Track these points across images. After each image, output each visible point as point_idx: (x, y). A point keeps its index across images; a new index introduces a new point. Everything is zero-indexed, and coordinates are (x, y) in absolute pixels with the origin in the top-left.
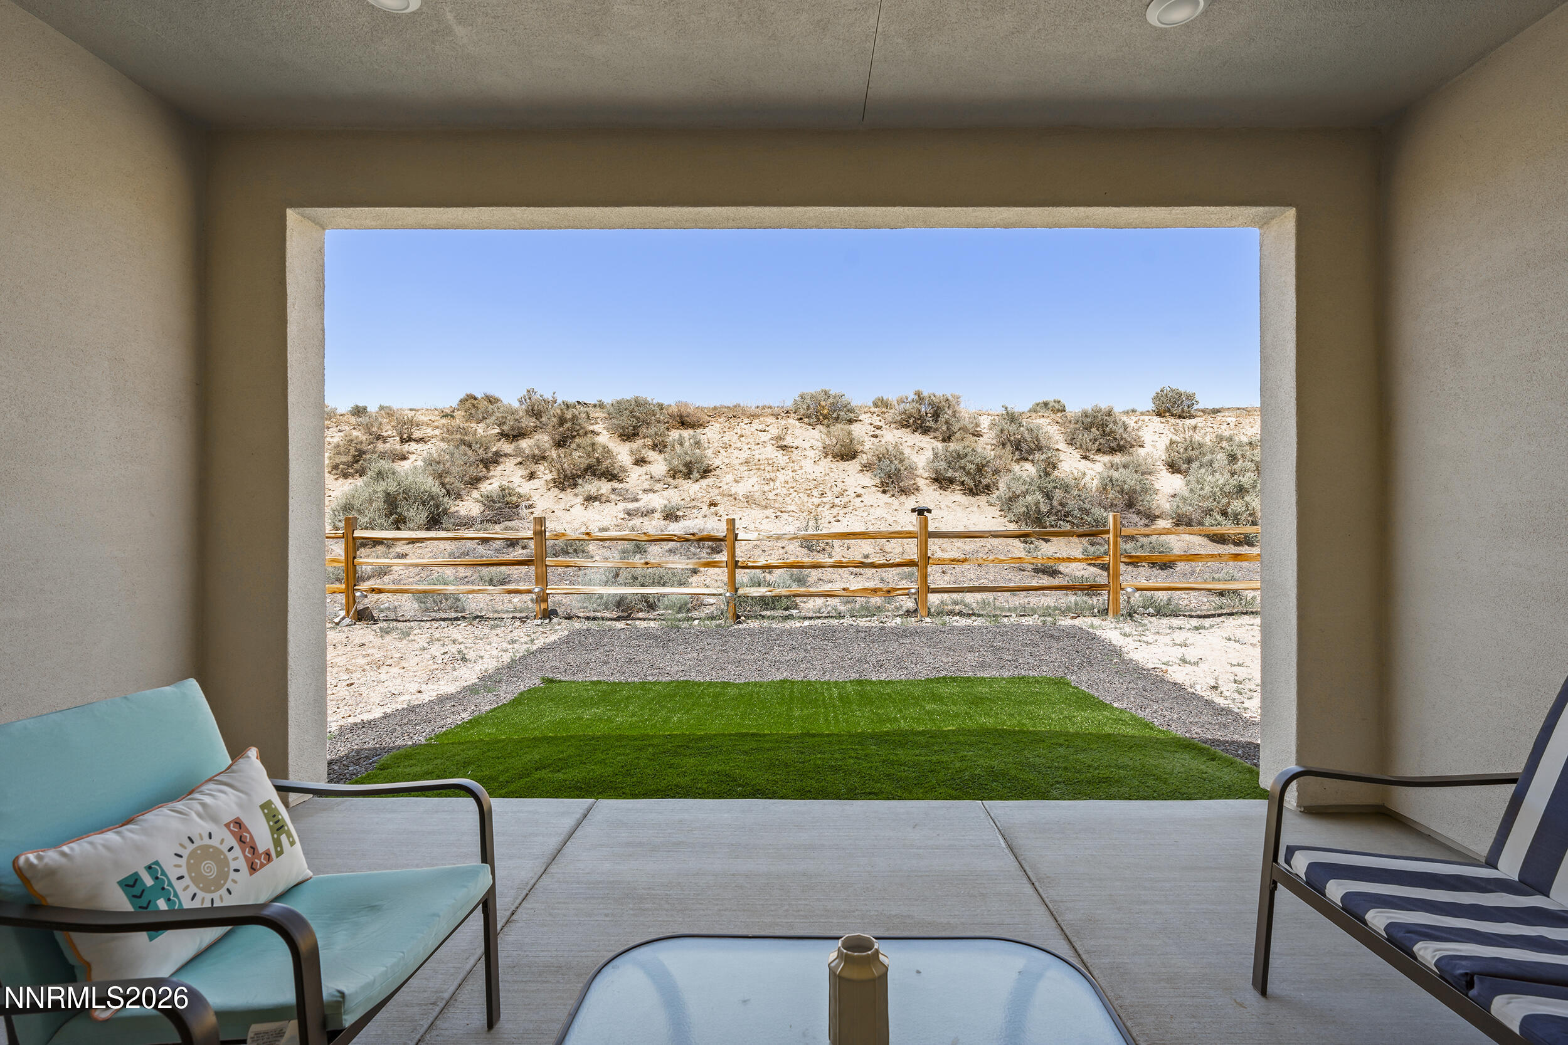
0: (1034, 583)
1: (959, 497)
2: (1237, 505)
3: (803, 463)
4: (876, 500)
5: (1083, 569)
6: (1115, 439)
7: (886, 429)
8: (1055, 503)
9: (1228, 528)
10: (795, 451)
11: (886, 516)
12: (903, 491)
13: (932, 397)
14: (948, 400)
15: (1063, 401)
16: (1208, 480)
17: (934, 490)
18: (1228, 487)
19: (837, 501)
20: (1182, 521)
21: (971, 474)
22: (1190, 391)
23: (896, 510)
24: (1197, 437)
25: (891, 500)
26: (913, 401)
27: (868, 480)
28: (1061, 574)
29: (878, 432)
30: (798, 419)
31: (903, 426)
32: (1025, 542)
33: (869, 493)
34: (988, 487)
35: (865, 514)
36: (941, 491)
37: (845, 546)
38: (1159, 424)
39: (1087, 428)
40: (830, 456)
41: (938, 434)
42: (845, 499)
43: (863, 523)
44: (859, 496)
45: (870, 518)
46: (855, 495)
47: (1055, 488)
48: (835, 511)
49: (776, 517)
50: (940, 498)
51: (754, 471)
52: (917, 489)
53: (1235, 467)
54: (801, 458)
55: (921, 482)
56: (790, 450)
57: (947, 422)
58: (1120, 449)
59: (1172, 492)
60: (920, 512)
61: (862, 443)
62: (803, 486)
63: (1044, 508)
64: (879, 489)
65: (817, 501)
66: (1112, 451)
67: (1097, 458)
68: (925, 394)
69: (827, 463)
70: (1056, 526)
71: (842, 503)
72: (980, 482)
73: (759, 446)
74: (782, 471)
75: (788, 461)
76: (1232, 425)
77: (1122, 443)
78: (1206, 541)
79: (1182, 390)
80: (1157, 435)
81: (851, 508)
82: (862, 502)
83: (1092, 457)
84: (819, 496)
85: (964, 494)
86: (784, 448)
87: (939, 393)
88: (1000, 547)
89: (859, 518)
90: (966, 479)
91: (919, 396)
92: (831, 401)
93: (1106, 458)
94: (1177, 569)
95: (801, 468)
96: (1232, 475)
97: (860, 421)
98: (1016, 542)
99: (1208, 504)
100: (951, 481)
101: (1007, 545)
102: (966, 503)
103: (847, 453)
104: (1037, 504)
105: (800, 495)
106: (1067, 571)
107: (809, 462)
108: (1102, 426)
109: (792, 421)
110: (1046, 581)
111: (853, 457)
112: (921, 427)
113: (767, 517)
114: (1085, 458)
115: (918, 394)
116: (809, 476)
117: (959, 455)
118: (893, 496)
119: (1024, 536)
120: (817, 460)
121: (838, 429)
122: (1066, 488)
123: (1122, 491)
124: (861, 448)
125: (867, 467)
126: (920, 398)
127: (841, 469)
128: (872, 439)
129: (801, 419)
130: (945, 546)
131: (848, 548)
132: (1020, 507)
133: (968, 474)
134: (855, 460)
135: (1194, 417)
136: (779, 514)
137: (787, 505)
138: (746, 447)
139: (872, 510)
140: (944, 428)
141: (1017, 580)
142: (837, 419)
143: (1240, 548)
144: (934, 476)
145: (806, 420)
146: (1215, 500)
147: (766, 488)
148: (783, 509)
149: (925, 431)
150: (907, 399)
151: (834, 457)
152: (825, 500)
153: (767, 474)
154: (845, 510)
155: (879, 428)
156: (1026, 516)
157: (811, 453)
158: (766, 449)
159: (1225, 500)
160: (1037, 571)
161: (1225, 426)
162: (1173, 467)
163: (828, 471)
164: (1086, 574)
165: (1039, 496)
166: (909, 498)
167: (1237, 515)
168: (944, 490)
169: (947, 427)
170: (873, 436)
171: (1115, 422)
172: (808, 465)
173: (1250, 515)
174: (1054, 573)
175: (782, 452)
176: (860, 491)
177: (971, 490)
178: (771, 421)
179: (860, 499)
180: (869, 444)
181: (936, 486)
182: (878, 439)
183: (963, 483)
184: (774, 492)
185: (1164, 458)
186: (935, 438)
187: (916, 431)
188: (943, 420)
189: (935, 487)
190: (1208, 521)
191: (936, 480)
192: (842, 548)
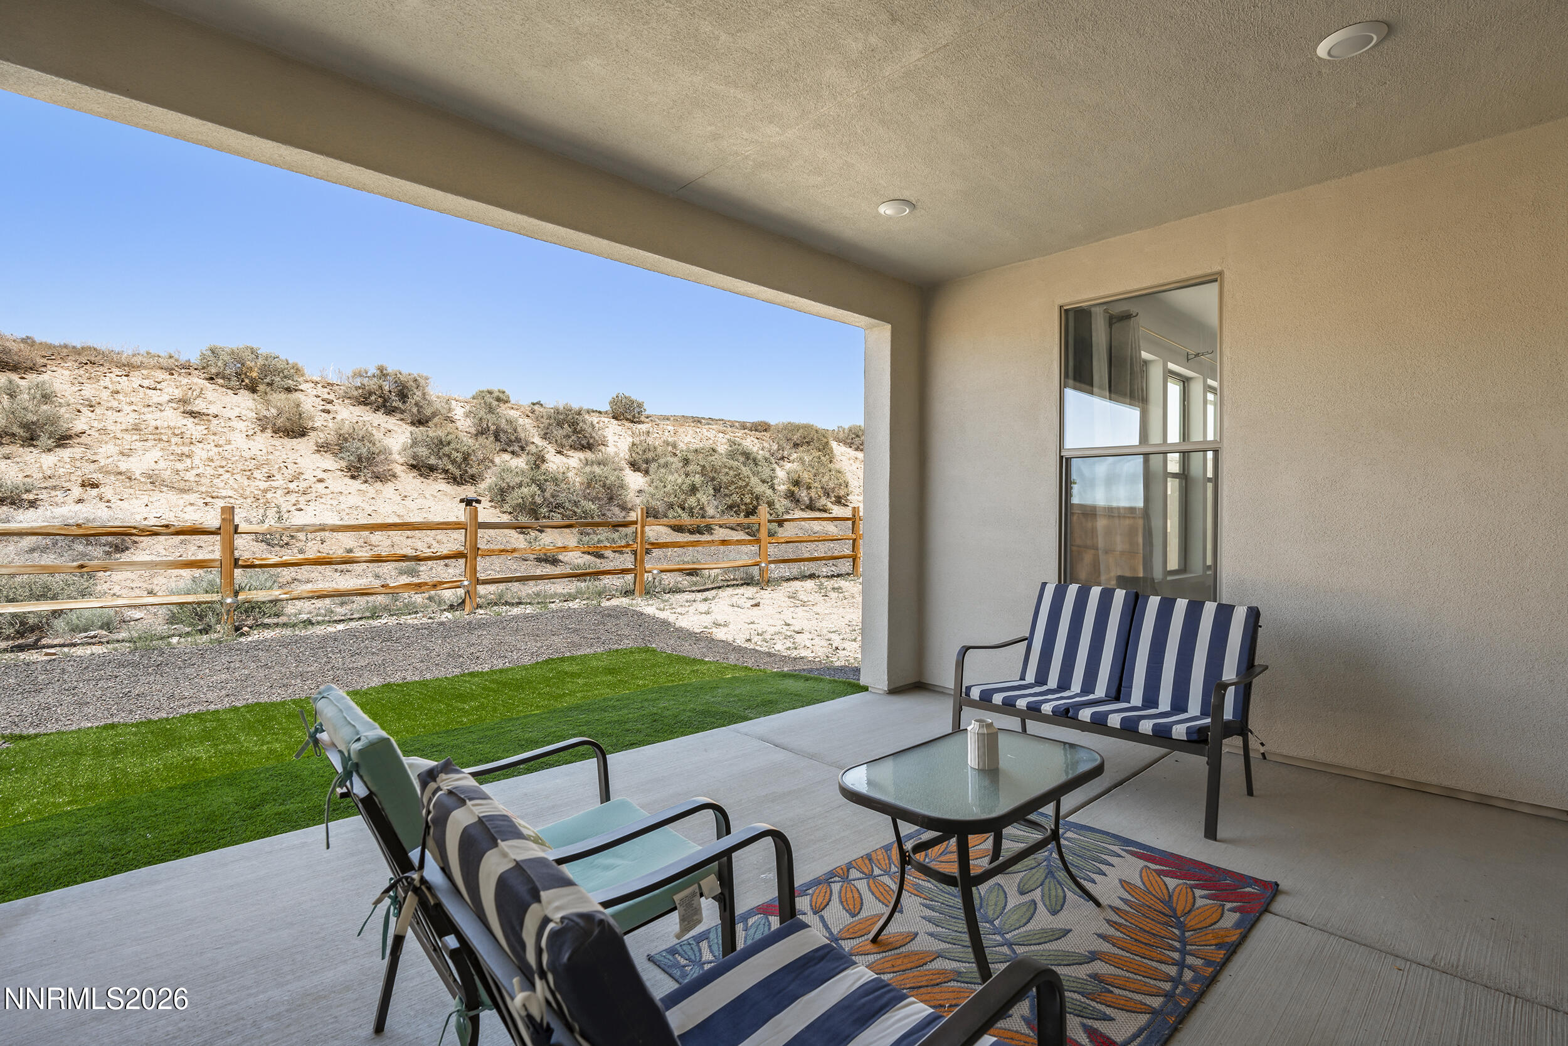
0: (538, 572)
1: (443, 486)
2: (692, 501)
3: (232, 436)
4: (344, 487)
5: (580, 557)
6: (585, 437)
7: (339, 404)
8: (547, 494)
9: (686, 519)
10: (215, 421)
11: (362, 505)
12: (377, 477)
13: (399, 375)
14: (416, 380)
15: (507, 392)
16: (669, 479)
17: (414, 477)
18: (685, 485)
19: (292, 486)
20: (651, 513)
21: (456, 462)
22: (640, 400)
23: (373, 498)
24: (650, 440)
25: (364, 487)
26: (374, 376)
27: (328, 462)
28: (562, 562)
29: (329, 407)
30: (207, 379)
31: (360, 404)
32: (523, 533)
33: (333, 477)
34: (473, 477)
35: (335, 503)
36: (422, 479)
37: (318, 538)
38: (617, 426)
39: (560, 424)
40: (269, 431)
41: (406, 416)
42: (303, 485)
43: (335, 513)
44: (321, 481)
45: (343, 506)
46: (315, 479)
47: (546, 480)
48: (293, 498)
49: (206, 504)
50: (423, 486)
51: (150, 443)
52: (394, 476)
53: (688, 469)
54: (225, 430)
55: (398, 469)
56: (205, 418)
57: (416, 404)
58: (589, 447)
59: (638, 488)
60: (468, 502)
61: (311, 418)
62: (238, 466)
63: (539, 500)
64: (345, 474)
65: (263, 485)
66: (583, 448)
67: (570, 453)
68: (390, 370)
69: (264, 442)
70: (549, 517)
71: (300, 488)
72: (466, 472)
73: (151, 409)
74: (201, 445)
75: (205, 432)
76: (672, 432)
77: (591, 441)
78: (669, 531)
79: (633, 398)
80: (617, 437)
81: (314, 495)
82: (326, 487)
83: (565, 452)
84: (265, 479)
85: (448, 483)
86: (193, 414)
87: (405, 371)
88: (499, 538)
89: (329, 507)
90: (450, 467)
91: (382, 372)
92: (260, 362)
93: (581, 455)
94: (653, 555)
95: (229, 442)
96: (687, 475)
97: (302, 391)
98: (513, 532)
99: (672, 499)
100: (432, 469)
101: (505, 536)
102: (453, 493)
103: (295, 429)
104: (533, 496)
105: (235, 476)
106: (566, 559)
107: (239, 435)
108: (573, 424)
109: (198, 381)
110: (549, 569)
111: (303, 434)
112: (385, 406)
113: (191, 504)
114: (559, 452)
115: (381, 369)
116: (244, 454)
117: (441, 442)
118: (366, 482)
119: (522, 529)
120: (250, 433)
121: (279, 398)
122: (555, 480)
123: (604, 486)
124: (310, 424)
125: (323, 448)
126: (383, 373)
127: (289, 447)
128: (324, 415)
129: (212, 379)
130: (439, 537)
131: (323, 542)
132: (514, 498)
133: (453, 462)
134: (307, 438)
135: (643, 423)
136: (209, 500)
137: (218, 488)
138: (127, 409)
139: (342, 498)
140: (415, 410)
141: (523, 570)
142: (270, 384)
143: (694, 536)
144: (412, 462)
145: (221, 381)
146: (675, 496)
147: (180, 466)
148: (214, 494)
149: (390, 411)
150: (367, 373)
151: (275, 432)
152: (274, 484)
153: (173, 447)
154: (308, 497)
155: (331, 402)
156: (521, 508)
157: (241, 425)
158: (164, 413)
159: (683, 497)
160: (539, 560)
161: (666, 433)
162: (634, 466)
163: (270, 449)
164: (580, 561)
165: (534, 488)
166: (386, 486)
167: (692, 508)
168: (425, 478)
169: (418, 410)
170: (324, 411)
171: (584, 421)
172: (239, 440)
173: (701, 509)
174: (554, 562)
175: (192, 420)
176: (321, 475)
177: (455, 479)
178: (163, 377)
179: (323, 485)
180: (319, 420)
181: (415, 473)
182: (331, 416)
183: (446, 471)
184: (194, 472)
185: (627, 457)
186: (402, 420)
187: (378, 410)
188: (413, 402)
189: (415, 475)
190: (671, 513)
191: (413, 467)
192: (314, 542)
